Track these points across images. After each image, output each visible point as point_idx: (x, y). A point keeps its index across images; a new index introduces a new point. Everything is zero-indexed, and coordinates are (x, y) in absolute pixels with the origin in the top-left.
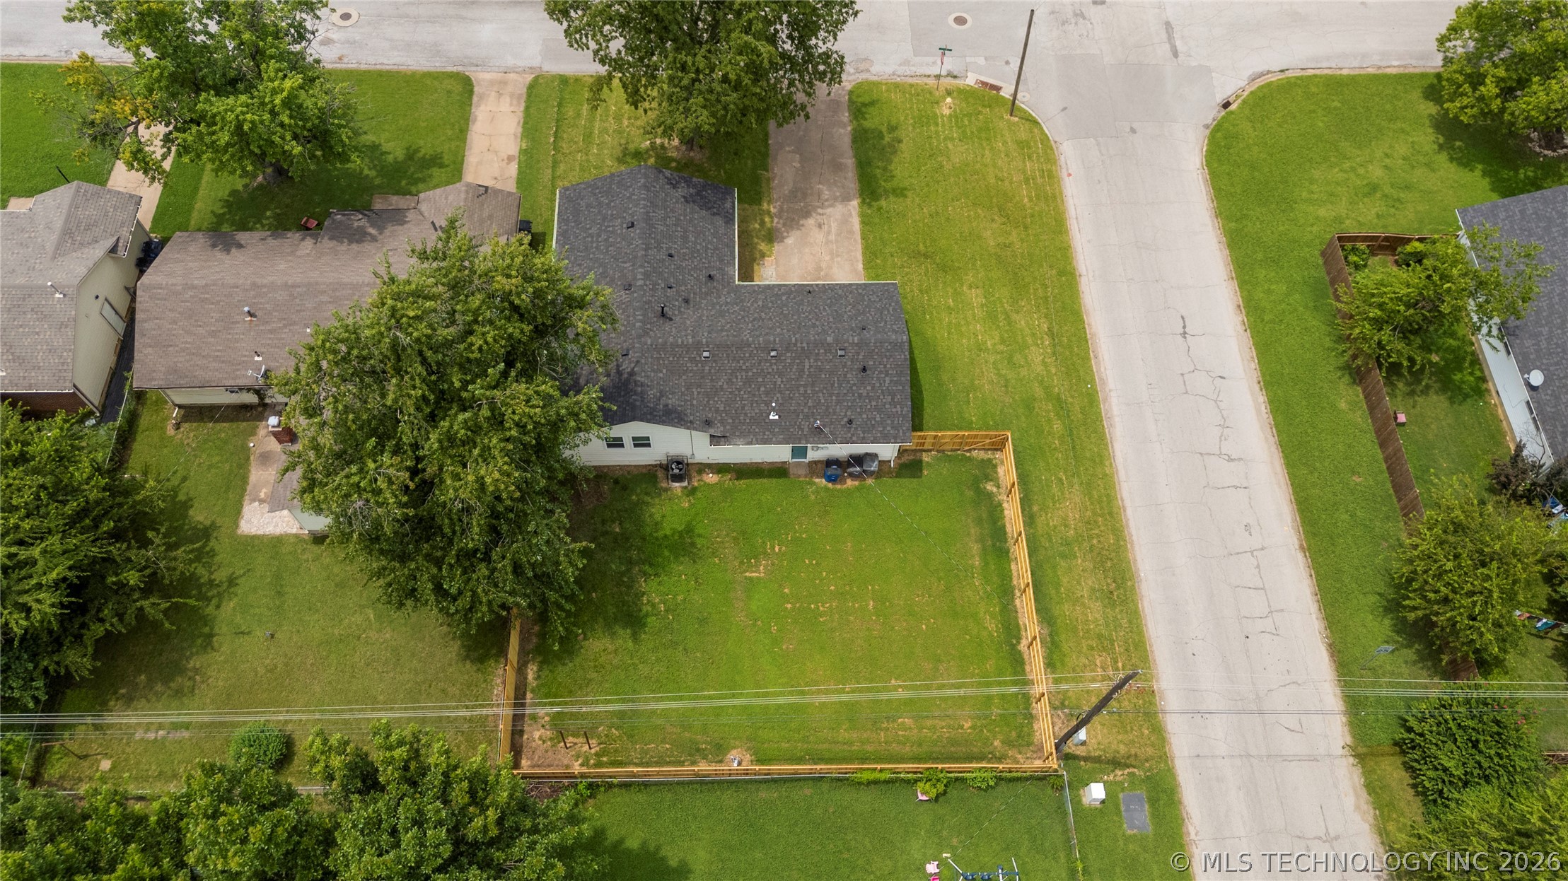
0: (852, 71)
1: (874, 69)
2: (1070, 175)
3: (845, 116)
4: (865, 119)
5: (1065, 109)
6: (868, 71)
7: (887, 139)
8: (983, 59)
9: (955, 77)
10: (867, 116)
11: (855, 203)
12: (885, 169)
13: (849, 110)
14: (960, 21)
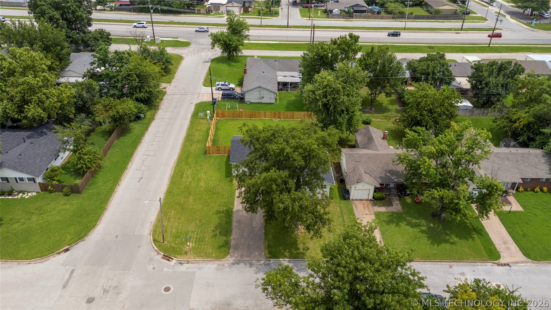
0: (226, 265)
1: (216, 265)
2: (151, 222)
3: (233, 243)
4: (225, 241)
5: (139, 247)
6: (218, 265)
7: (218, 231)
8: (164, 270)
9: (180, 263)
10: (224, 242)
11: (234, 210)
12: (222, 220)
13: (230, 245)
14: (167, 289)
